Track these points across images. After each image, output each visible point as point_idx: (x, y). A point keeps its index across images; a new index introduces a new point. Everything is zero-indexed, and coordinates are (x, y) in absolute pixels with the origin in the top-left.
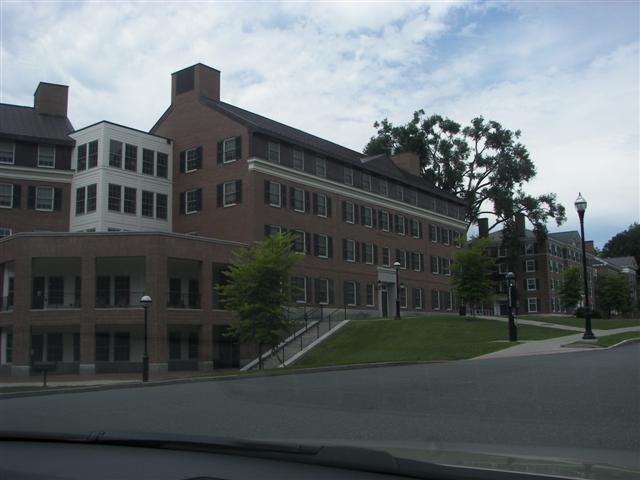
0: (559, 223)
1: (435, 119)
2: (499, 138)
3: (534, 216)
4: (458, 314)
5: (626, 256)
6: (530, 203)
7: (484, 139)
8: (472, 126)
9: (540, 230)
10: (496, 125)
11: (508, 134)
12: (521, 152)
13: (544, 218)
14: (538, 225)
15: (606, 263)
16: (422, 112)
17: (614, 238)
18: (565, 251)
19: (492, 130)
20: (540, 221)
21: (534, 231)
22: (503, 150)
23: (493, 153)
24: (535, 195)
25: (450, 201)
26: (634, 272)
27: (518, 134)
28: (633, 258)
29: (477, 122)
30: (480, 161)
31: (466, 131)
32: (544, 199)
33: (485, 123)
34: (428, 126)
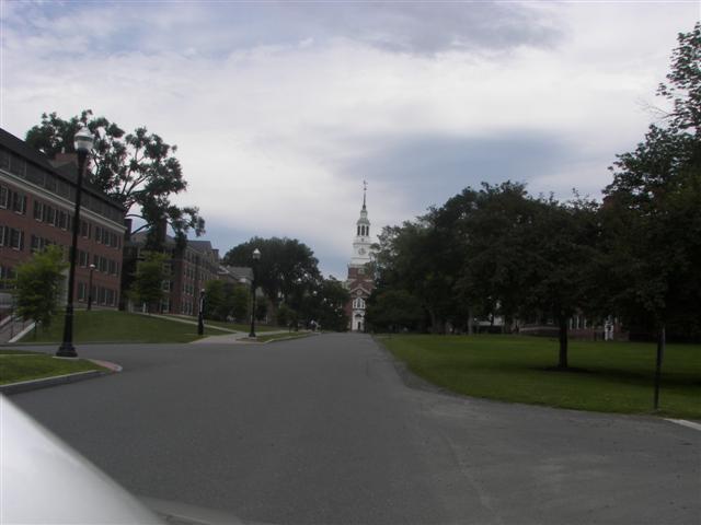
0: (198, 235)
1: (103, 122)
2: (157, 149)
3: (177, 225)
4: (116, 309)
5: (243, 266)
6: (175, 212)
7: (144, 148)
8: (135, 135)
9: (181, 239)
10: (158, 139)
11: (166, 147)
12: (174, 165)
13: (186, 228)
14: (180, 234)
15: (227, 272)
16: (90, 112)
17: (235, 248)
18: (197, 258)
19: (154, 142)
20: (182, 230)
21: (175, 239)
22: (158, 161)
23: (148, 161)
24: (181, 206)
25: (97, 197)
26: (250, 283)
27: (174, 148)
28: (250, 269)
29: (141, 132)
30: (134, 166)
31: (129, 139)
32: (187, 211)
33: (147, 135)
34: (93, 127)
